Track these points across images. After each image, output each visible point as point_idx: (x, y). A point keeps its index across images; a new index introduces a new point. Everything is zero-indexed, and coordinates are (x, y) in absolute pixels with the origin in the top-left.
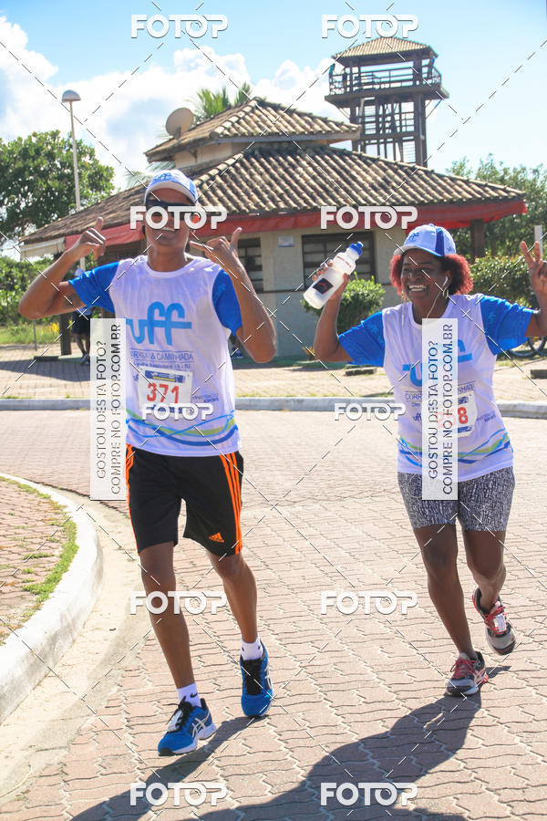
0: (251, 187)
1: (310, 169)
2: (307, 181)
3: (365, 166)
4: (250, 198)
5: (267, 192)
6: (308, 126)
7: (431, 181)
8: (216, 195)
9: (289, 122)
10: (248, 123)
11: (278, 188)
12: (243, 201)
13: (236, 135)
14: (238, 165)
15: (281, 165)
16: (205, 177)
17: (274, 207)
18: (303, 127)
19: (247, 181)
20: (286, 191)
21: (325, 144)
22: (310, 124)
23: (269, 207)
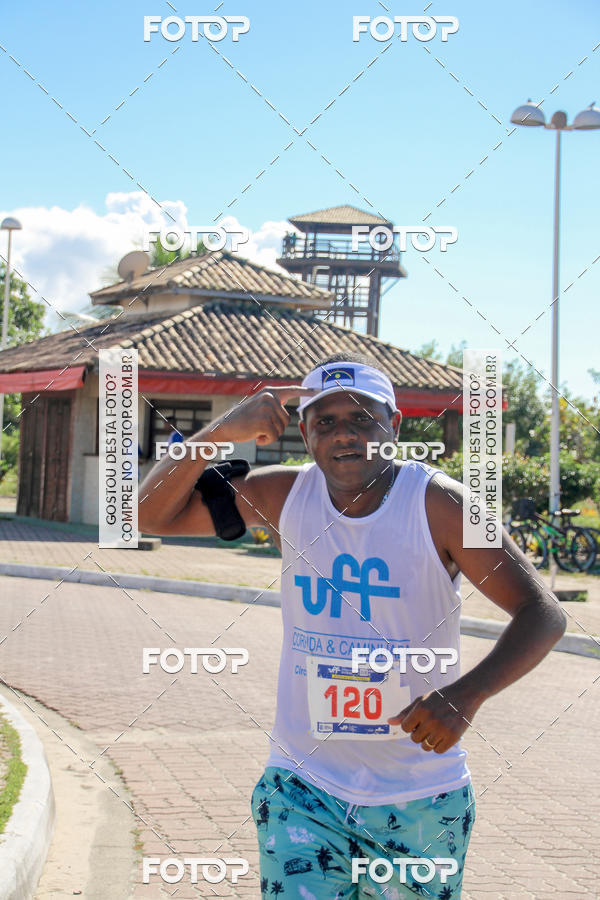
0: (209, 344)
1: (275, 333)
2: (270, 346)
3: (335, 337)
4: (206, 356)
5: (226, 352)
6: (276, 287)
7: (406, 363)
8: (169, 349)
9: (255, 280)
10: (211, 275)
11: (239, 350)
12: (198, 358)
13: (196, 287)
14: (196, 319)
15: (243, 324)
16: (158, 328)
17: (232, 369)
18: (271, 287)
19: (204, 338)
20: (247, 354)
21: (293, 307)
22: (278, 285)
23: (227, 369)
